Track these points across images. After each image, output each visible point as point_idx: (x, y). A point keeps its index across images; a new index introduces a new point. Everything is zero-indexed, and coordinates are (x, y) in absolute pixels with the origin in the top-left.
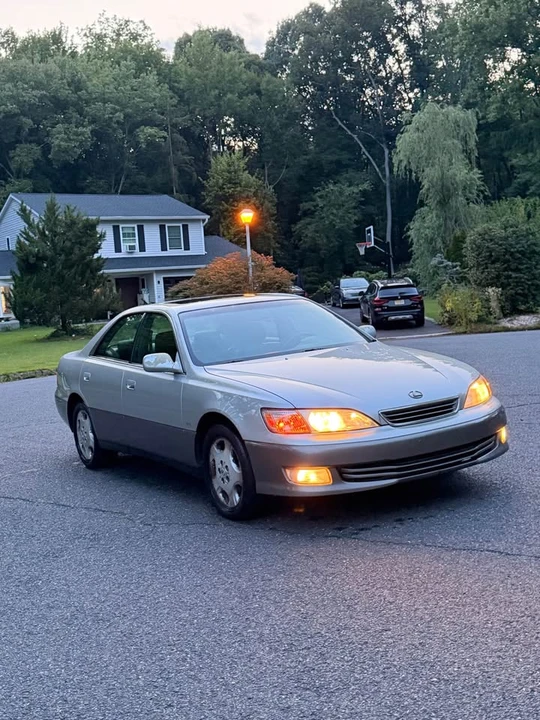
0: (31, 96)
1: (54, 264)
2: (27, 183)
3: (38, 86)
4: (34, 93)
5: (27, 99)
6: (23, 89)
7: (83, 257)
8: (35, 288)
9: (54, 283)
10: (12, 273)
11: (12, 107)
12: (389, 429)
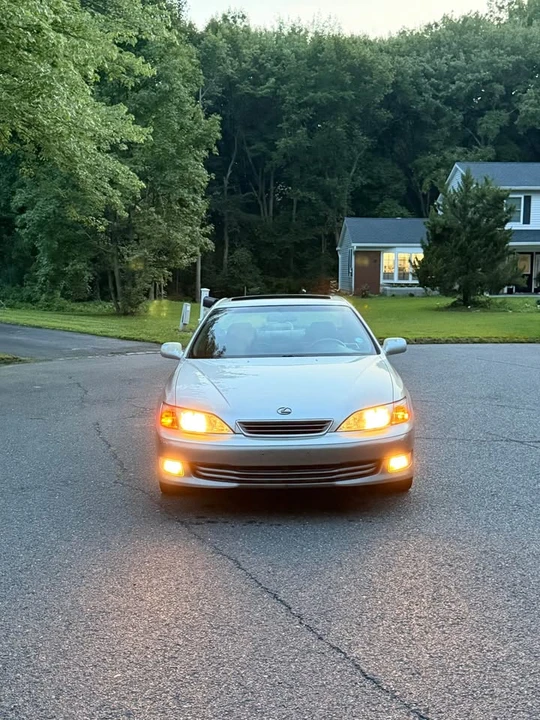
0: (505, 61)
1: (459, 235)
2: (490, 150)
3: (515, 51)
4: (509, 59)
5: (501, 65)
6: (499, 55)
7: (493, 228)
8: (438, 258)
9: (456, 254)
10: (422, 242)
11: (485, 74)
12: (241, 438)
